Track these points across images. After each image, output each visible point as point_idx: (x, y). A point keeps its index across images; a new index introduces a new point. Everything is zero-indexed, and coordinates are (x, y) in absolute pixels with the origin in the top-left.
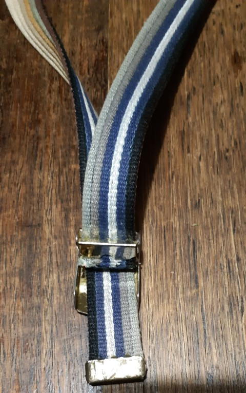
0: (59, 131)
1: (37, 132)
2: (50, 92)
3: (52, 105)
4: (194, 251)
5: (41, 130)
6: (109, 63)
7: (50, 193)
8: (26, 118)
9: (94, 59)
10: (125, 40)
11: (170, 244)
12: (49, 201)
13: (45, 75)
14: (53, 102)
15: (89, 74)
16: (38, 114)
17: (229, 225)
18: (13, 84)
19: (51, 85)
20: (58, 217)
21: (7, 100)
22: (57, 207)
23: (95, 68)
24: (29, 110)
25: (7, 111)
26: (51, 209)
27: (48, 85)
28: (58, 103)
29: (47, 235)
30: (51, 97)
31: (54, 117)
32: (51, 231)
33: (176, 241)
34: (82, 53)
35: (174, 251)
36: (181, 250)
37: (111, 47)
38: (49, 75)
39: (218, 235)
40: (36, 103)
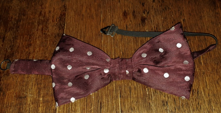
0: (40, 49)
1: (29, 50)
2: (37, 30)
3: (37, 37)
4: (101, 108)
5: (31, 49)
6: (66, 16)
7: (32, 80)
8: (25, 43)
9: (59, 14)
10: (75, 5)
11: (89, 104)
12: (31, 84)
13: (36, 22)
14: (38, 35)
15: (56, 21)
16: (31, 41)
17: (118, 94)
18: (20, 27)
19: (38, 27)
20: (35, 93)
21: (16, 34)
22: (35, 87)
23: (60, 19)
24: (26, 39)
25: (16, 40)
26: (32, 88)
27: (37, 27)
28: (41, 36)
29: (29, 102)
30: (37, 33)
31: (38, 42)
32: (31, 100)
33: (92, 103)
34: (54, 12)
35: (91, 108)
36: (94, 108)
37: (68, 9)
38: (38, 22)
39: (113, 99)
40: (30, 36)
